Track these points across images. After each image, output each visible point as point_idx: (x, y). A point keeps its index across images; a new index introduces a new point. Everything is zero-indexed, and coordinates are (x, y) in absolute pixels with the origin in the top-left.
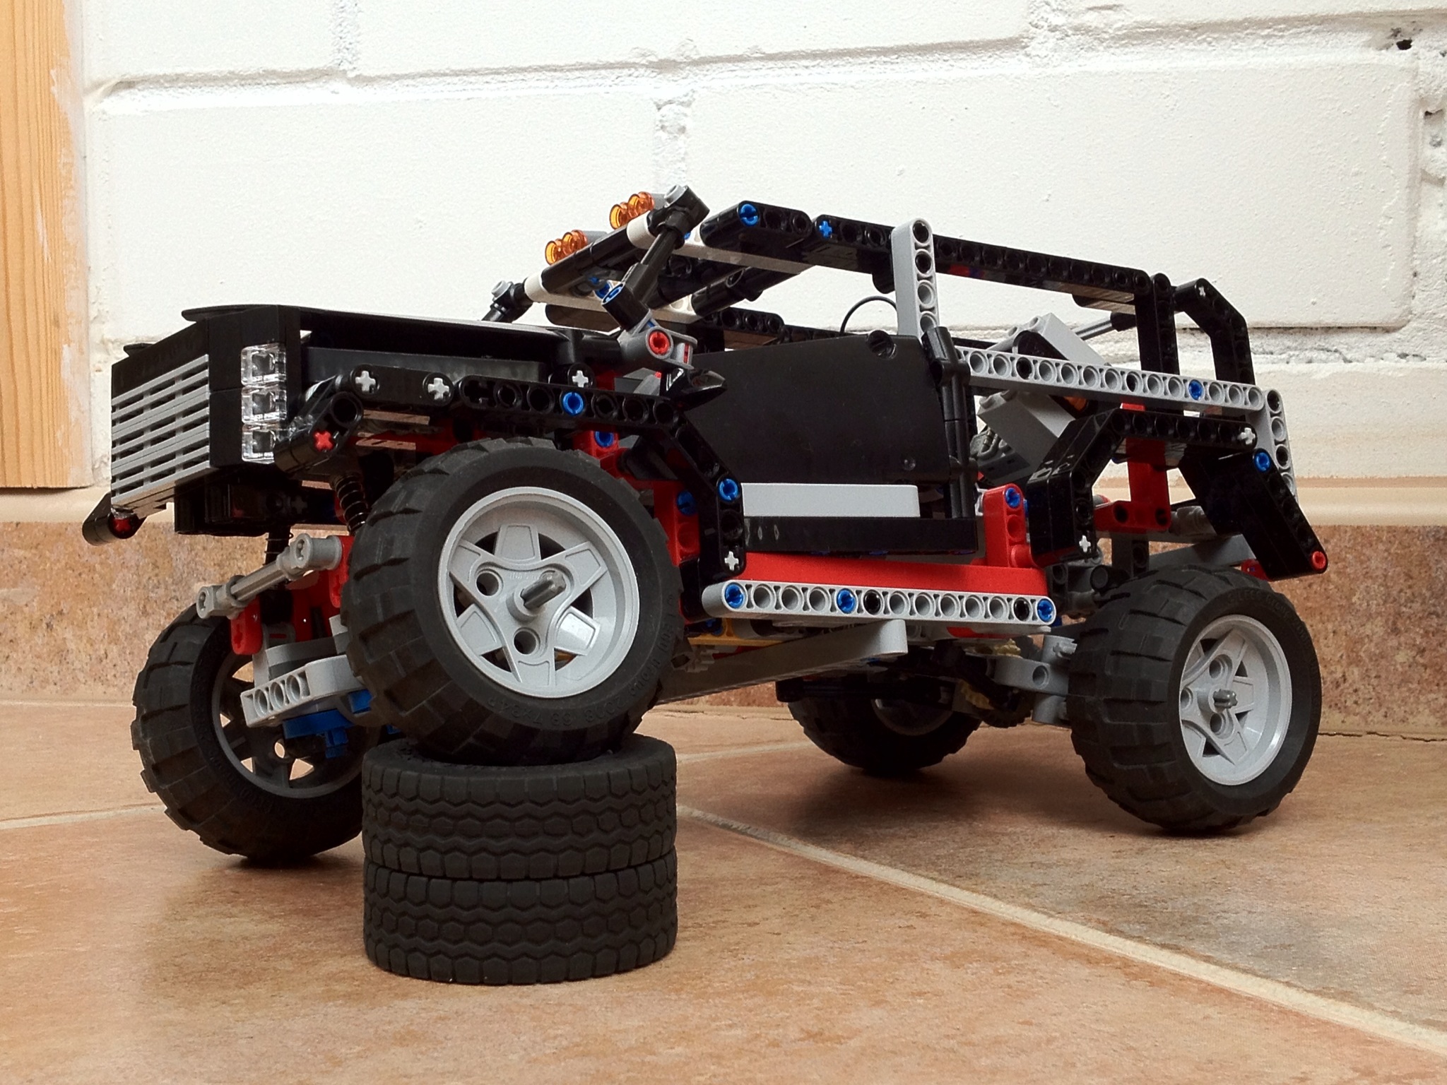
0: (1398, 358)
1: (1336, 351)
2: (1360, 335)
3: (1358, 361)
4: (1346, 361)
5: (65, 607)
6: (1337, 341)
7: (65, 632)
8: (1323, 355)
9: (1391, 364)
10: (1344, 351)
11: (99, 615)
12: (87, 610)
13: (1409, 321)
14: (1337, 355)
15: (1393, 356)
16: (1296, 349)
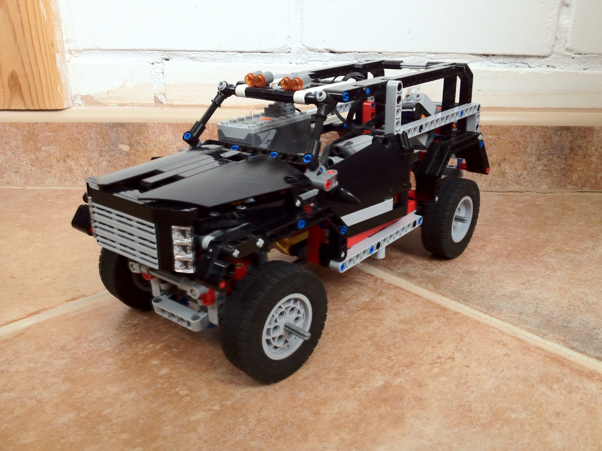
0: (546, 67)
1: (526, 64)
2: (536, 59)
3: (533, 67)
4: (529, 67)
5: (70, 153)
6: (528, 60)
7: (71, 163)
8: (523, 65)
9: (544, 69)
10: (530, 64)
11: (83, 156)
12: (78, 155)
13: (552, 54)
14: (527, 65)
15: (545, 66)
16: (514, 62)
